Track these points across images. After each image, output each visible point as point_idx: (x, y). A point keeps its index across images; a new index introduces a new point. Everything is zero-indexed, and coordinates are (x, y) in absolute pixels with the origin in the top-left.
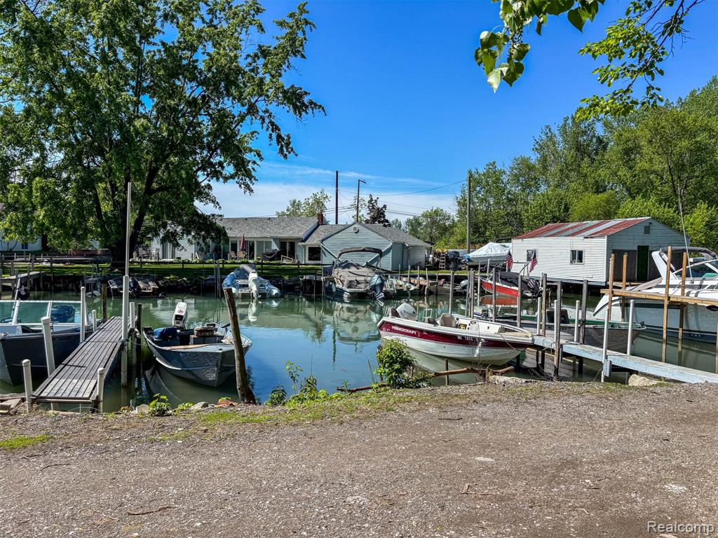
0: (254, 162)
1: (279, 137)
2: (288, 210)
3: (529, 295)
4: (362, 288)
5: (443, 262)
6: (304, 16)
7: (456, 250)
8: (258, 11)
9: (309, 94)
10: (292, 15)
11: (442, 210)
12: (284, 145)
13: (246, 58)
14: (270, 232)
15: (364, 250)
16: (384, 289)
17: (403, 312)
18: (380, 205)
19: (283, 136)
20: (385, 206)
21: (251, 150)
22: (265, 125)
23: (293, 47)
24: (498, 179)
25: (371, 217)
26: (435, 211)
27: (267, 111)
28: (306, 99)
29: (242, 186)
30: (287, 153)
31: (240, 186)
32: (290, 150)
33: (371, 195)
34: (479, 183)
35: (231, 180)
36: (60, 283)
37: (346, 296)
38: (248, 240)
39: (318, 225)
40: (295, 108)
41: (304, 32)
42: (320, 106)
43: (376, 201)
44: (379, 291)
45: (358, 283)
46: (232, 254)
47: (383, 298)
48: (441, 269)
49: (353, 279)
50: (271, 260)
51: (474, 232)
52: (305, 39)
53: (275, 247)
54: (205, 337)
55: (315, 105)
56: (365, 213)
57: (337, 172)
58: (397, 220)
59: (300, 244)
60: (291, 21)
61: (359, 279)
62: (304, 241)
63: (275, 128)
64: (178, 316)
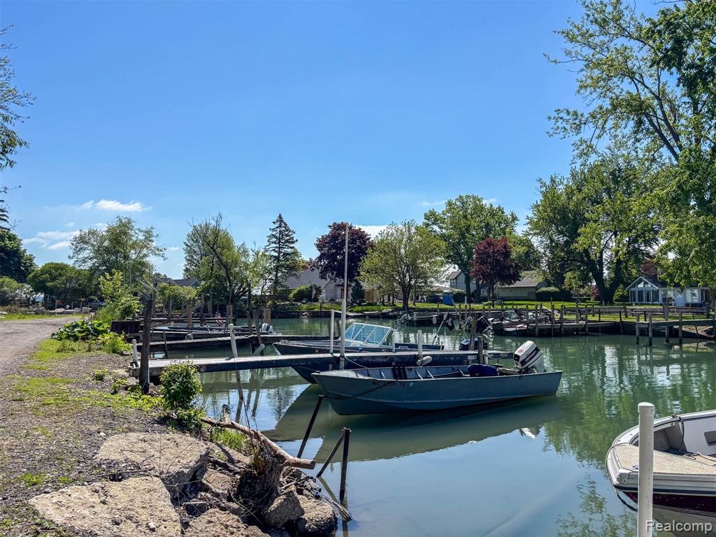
64: (515, 356)
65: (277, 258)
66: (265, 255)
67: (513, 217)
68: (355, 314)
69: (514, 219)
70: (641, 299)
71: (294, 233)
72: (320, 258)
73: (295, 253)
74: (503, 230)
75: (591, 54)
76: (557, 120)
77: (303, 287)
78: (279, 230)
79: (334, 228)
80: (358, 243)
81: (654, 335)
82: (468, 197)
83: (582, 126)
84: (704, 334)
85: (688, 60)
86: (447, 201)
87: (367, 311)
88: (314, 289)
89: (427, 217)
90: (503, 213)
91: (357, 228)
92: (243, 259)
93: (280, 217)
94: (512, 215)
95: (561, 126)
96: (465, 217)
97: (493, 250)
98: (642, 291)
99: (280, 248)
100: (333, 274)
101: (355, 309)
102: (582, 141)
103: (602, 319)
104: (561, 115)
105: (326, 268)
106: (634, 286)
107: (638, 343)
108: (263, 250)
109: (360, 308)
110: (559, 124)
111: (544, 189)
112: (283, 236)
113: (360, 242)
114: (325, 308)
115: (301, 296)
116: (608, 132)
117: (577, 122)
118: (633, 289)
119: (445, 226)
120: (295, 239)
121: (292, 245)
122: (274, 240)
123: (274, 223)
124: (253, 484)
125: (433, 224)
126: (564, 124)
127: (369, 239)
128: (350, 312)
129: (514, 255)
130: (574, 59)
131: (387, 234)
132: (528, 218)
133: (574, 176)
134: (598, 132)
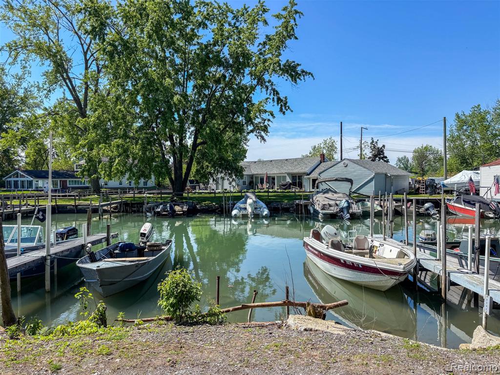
0: (269, 120)
1: (279, 99)
2: (310, 153)
3: (491, 215)
4: (334, 210)
5: (423, 188)
6: (295, 8)
7: (433, 178)
8: (265, 11)
9: (300, 65)
10: (285, 9)
11: (431, 146)
12: (283, 104)
13: (259, 46)
14: (285, 169)
15: (336, 180)
16: (351, 211)
17: (326, 233)
18: (380, 145)
19: (282, 98)
20: (384, 146)
21: (265, 111)
22: (269, 91)
23: (288, 33)
24: (483, 118)
25: (372, 155)
26: (425, 148)
27: (269, 81)
28: (299, 69)
29: (259, 137)
30: (285, 110)
31: (258, 137)
32: (287, 108)
33: (372, 138)
34: (465, 122)
35: (251, 133)
36: (135, 207)
37: (320, 216)
38: (270, 175)
39: (321, 162)
40: (292, 76)
41: (295, 19)
42: (310, 73)
43: (376, 142)
44: (346, 213)
45: (330, 206)
46: (260, 186)
47: (349, 219)
48: (421, 193)
49: (326, 203)
50: (285, 189)
51: (461, 163)
52: (296, 24)
53: (289, 180)
54: (153, 251)
55: (306, 73)
56: (368, 153)
57: (341, 123)
58: (405, 157)
59: (305, 177)
60: (285, 13)
61: (332, 203)
62: (308, 175)
63: (276, 92)
64: (142, 233)
70: (23, 187)
84: (112, 209)
98: (17, 181)
103: (39, 203)
106: (11, 177)
116: (19, 62)
118: (9, 179)
134: (11, 60)
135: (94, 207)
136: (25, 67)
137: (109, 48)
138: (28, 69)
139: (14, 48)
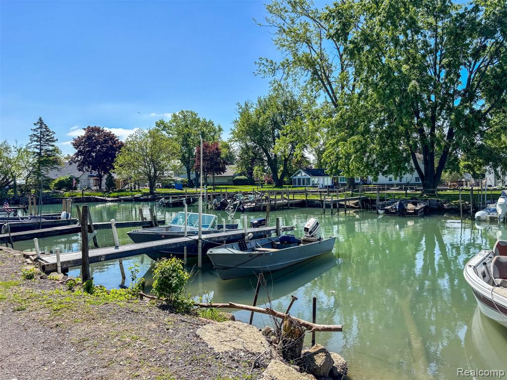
64: (305, 228)
65: (39, 154)
66: (27, 152)
67: (219, 128)
68: (112, 199)
69: (220, 130)
71: (54, 133)
72: (77, 155)
73: (56, 150)
74: (213, 137)
75: (282, 23)
76: (260, 64)
77: (62, 178)
78: (40, 130)
79: (89, 131)
80: (110, 143)
81: (326, 207)
82: (187, 111)
83: (276, 70)
84: (353, 205)
85: (350, 38)
86: (172, 114)
87: (122, 196)
88: (74, 180)
89: (158, 125)
90: (213, 125)
91: (108, 131)
92: (5, 154)
93: (40, 119)
94: (219, 127)
95: (262, 69)
96: (187, 126)
97: (209, 151)
98: (300, 179)
99: (41, 146)
100: (89, 167)
101: (112, 195)
102: (275, 81)
103: (295, 198)
104: (263, 62)
105: (83, 162)
106: (295, 176)
107: (324, 213)
108: (24, 147)
109: (116, 194)
110: (261, 68)
111: (241, 110)
112: (43, 135)
113: (112, 143)
114: (86, 195)
115: (61, 185)
116: (291, 76)
117: (272, 67)
118: (295, 177)
119: (171, 132)
120: (55, 139)
121: (52, 144)
122: (36, 139)
123: (35, 124)
124: (294, 349)
125: (163, 130)
126: (265, 68)
127: (117, 140)
128: (108, 197)
129: (223, 156)
130: (272, 25)
131: (136, 137)
132: (231, 130)
133: (260, 102)
134: (285, 76)
135: (327, 203)
136: (295, 80)
137: (351, 46)
138: (298, 81)
139: (286, 65)
